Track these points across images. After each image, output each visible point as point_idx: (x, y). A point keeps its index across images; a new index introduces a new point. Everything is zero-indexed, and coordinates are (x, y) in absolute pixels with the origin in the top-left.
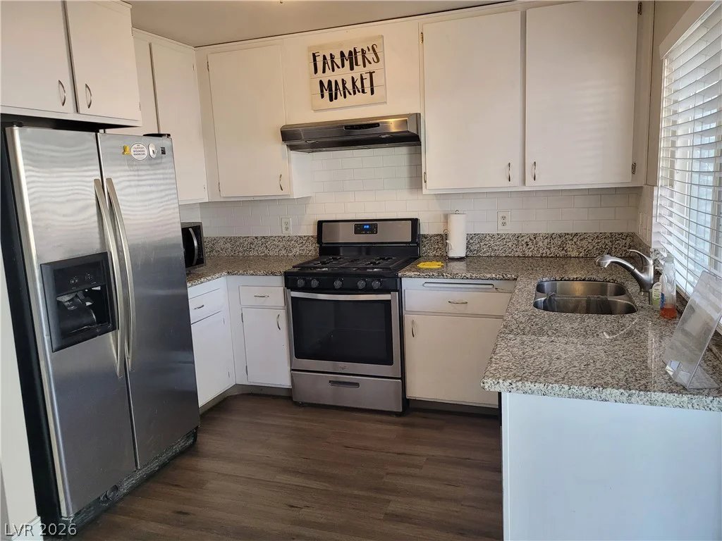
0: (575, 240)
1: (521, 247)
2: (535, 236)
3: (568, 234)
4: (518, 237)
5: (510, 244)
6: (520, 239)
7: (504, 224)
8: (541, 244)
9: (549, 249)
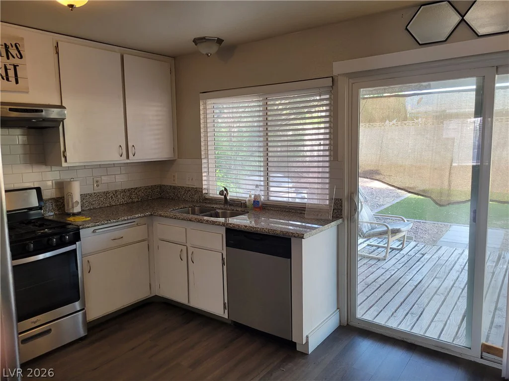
0: (136, 191)
1: (108, 200)
2: (116, 191)
3: (132, 189)
4: (106, 193)
5: (102, 199)
6: (107, 195)
7: (98, 186)
8: (119, 196)
9: (124, 199)
